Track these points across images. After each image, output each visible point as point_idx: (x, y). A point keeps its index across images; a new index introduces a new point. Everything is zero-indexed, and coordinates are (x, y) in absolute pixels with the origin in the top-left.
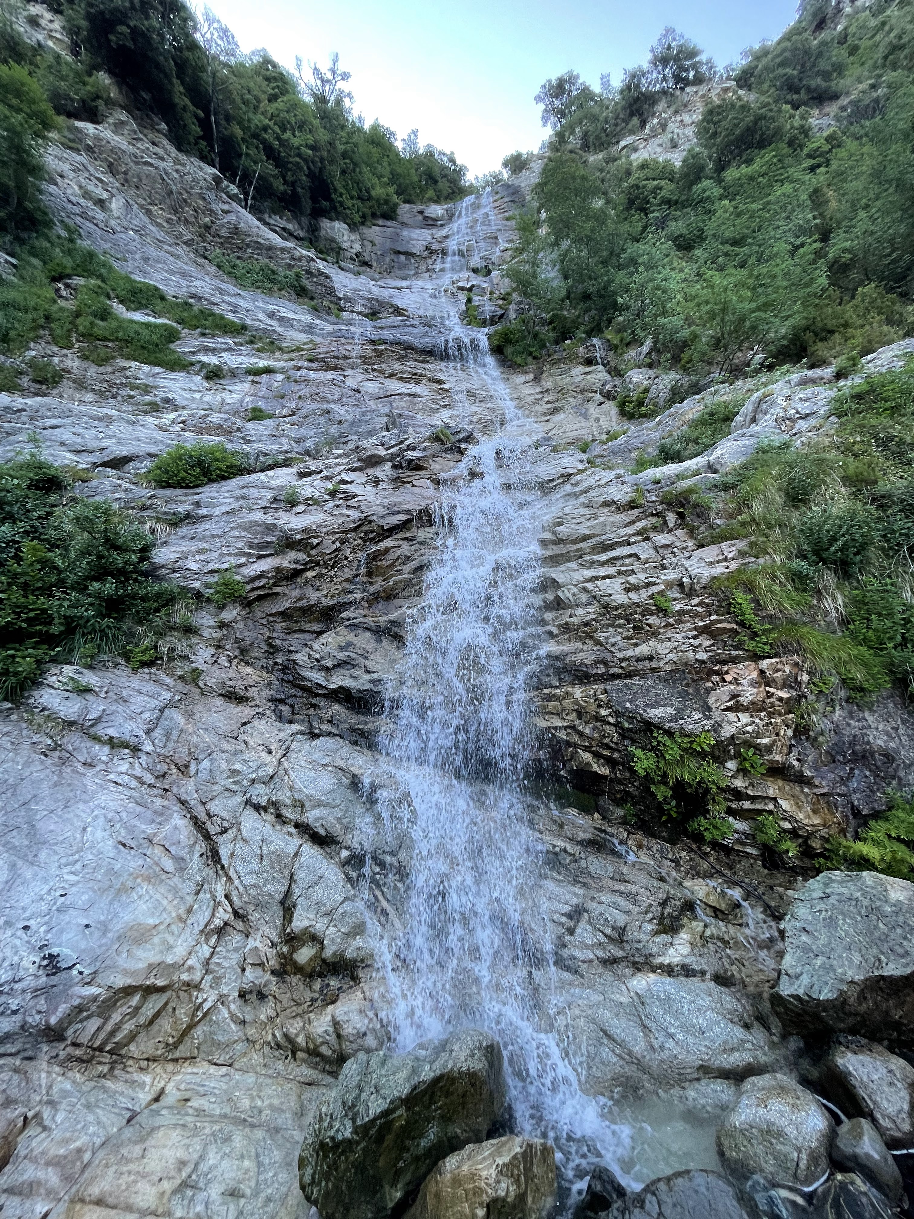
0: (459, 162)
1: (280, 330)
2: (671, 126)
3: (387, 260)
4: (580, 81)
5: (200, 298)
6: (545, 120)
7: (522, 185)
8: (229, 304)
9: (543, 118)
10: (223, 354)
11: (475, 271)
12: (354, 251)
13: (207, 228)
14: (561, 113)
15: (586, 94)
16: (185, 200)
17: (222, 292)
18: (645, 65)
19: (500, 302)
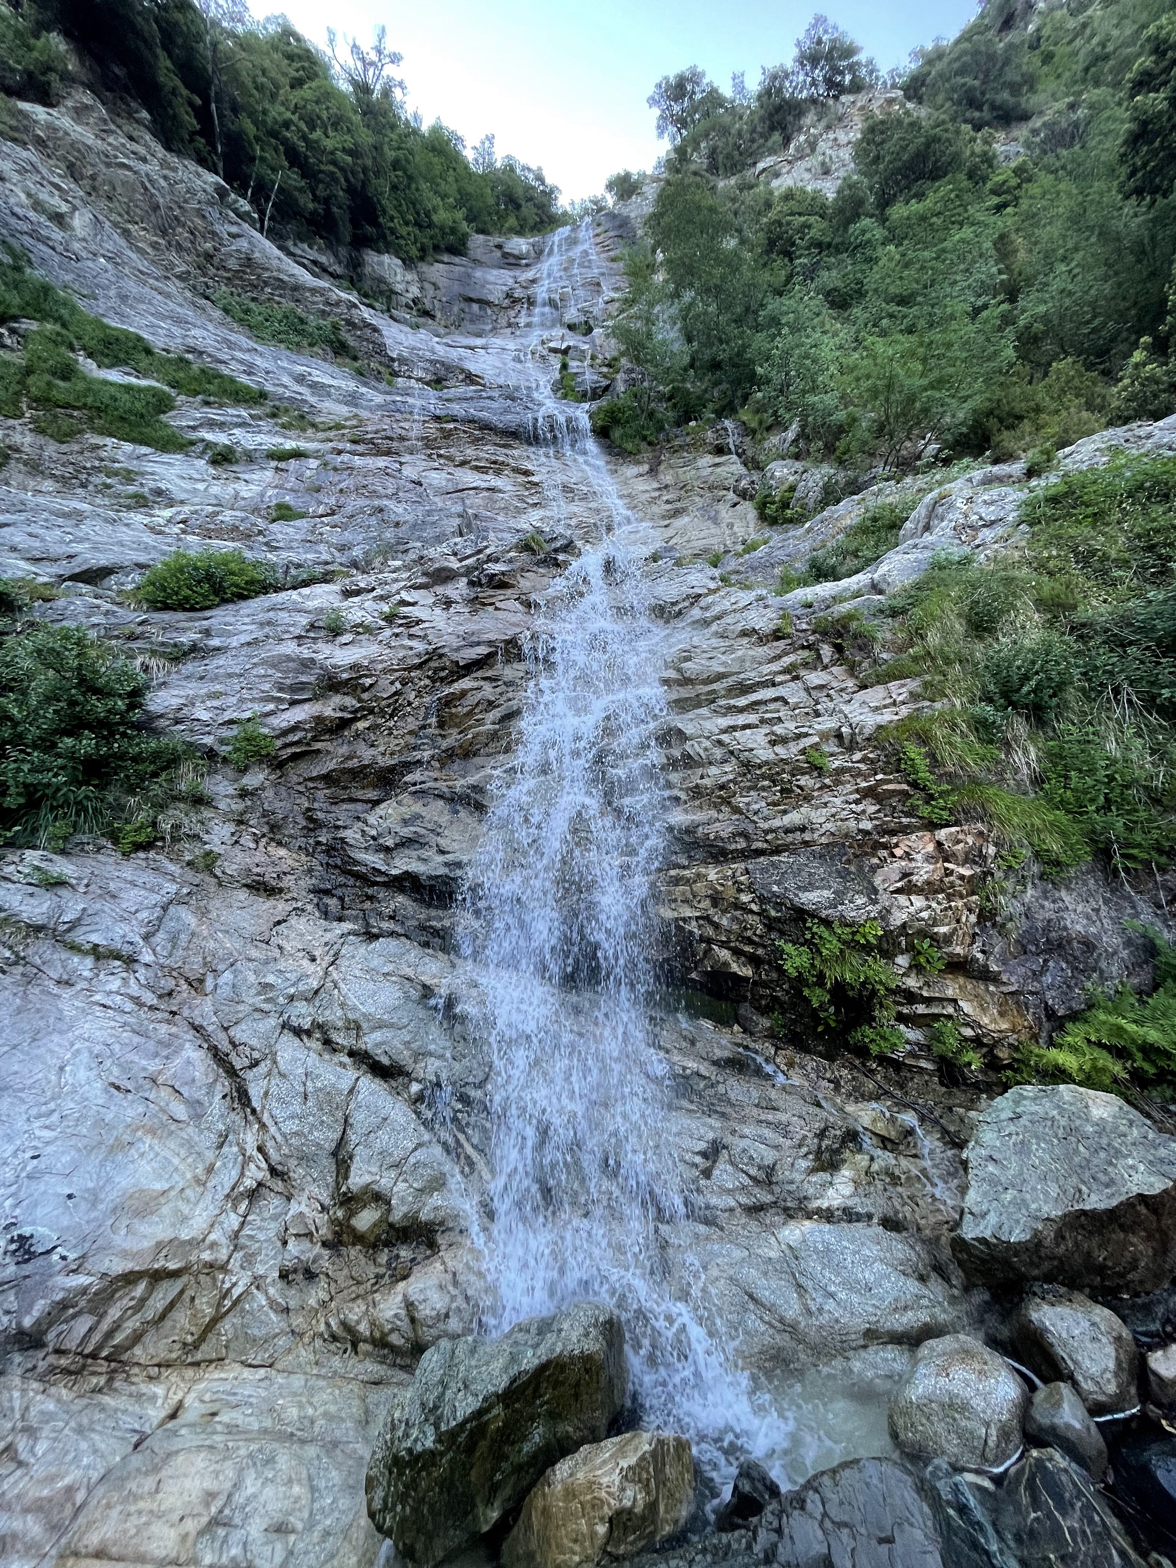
0: (548, 181)
1: (312, 400)
2: (822, 146)
3: (456, 309)
4: (705, 81)
5: (201, 353)
6: (661, 130)
7: (632, 215)
8: (241, 362)
9: (659, 127)
10: (235, 431)
11: (571, 327)
12: (410, 296)
13: (209, 257)
14: (681, 122)
15: (714, 98)
16: (176, 218)
17: (231, 345)
18: (789, 64)
19: (605, 370)
